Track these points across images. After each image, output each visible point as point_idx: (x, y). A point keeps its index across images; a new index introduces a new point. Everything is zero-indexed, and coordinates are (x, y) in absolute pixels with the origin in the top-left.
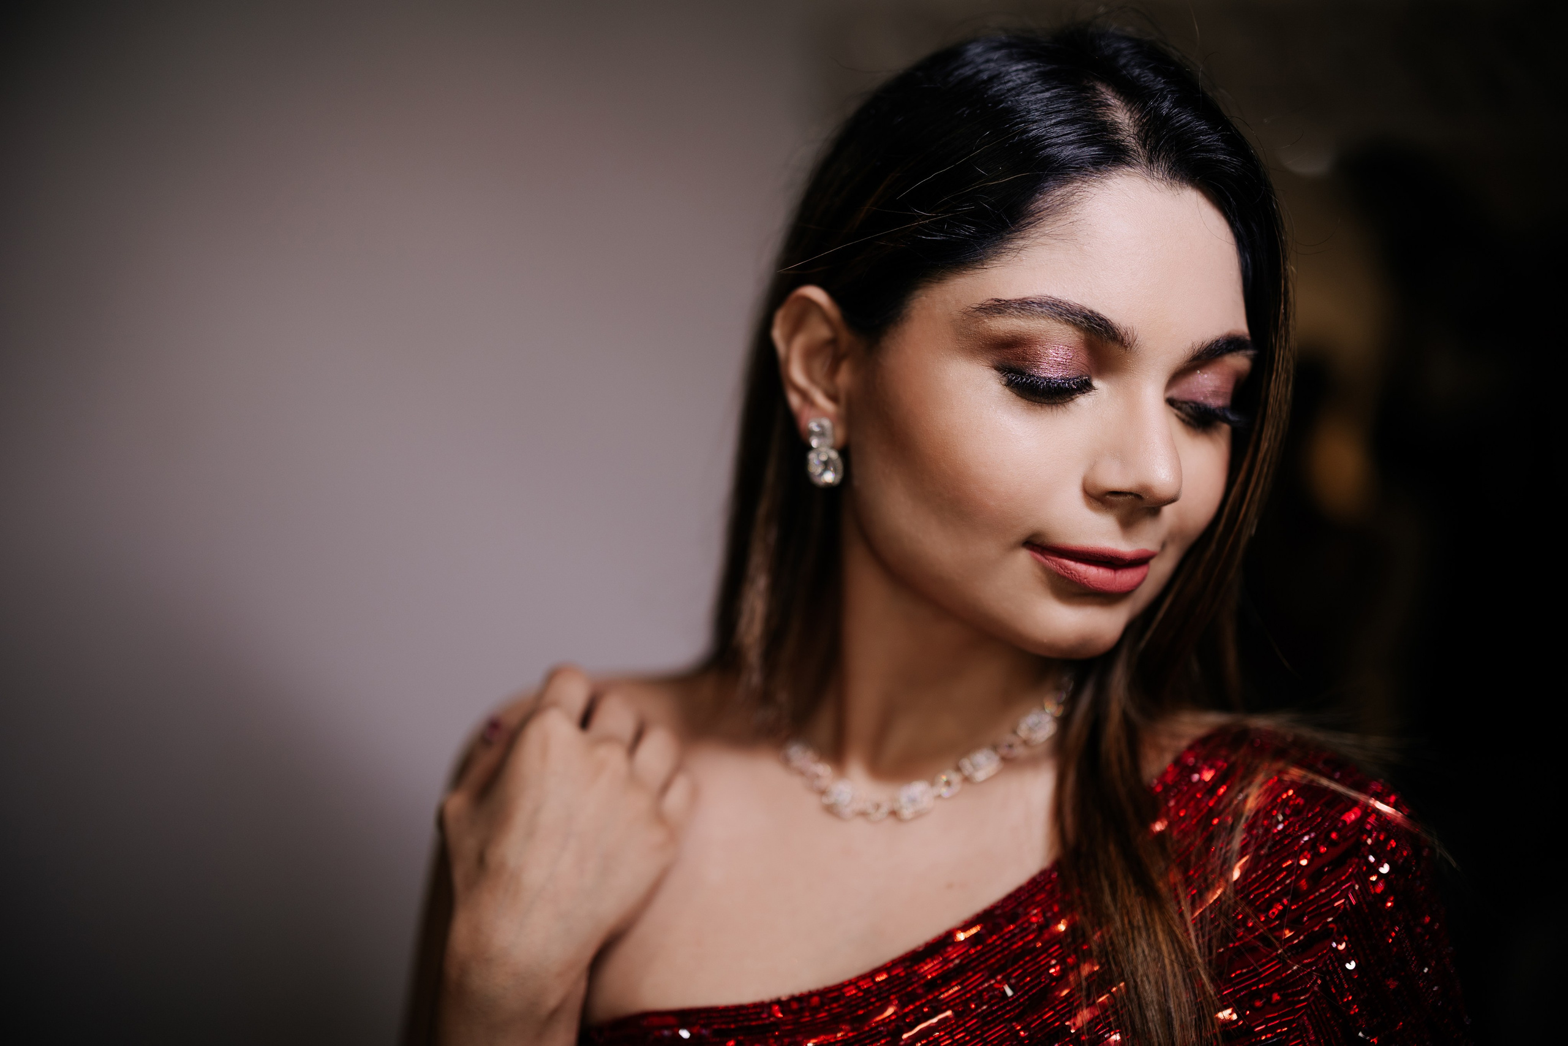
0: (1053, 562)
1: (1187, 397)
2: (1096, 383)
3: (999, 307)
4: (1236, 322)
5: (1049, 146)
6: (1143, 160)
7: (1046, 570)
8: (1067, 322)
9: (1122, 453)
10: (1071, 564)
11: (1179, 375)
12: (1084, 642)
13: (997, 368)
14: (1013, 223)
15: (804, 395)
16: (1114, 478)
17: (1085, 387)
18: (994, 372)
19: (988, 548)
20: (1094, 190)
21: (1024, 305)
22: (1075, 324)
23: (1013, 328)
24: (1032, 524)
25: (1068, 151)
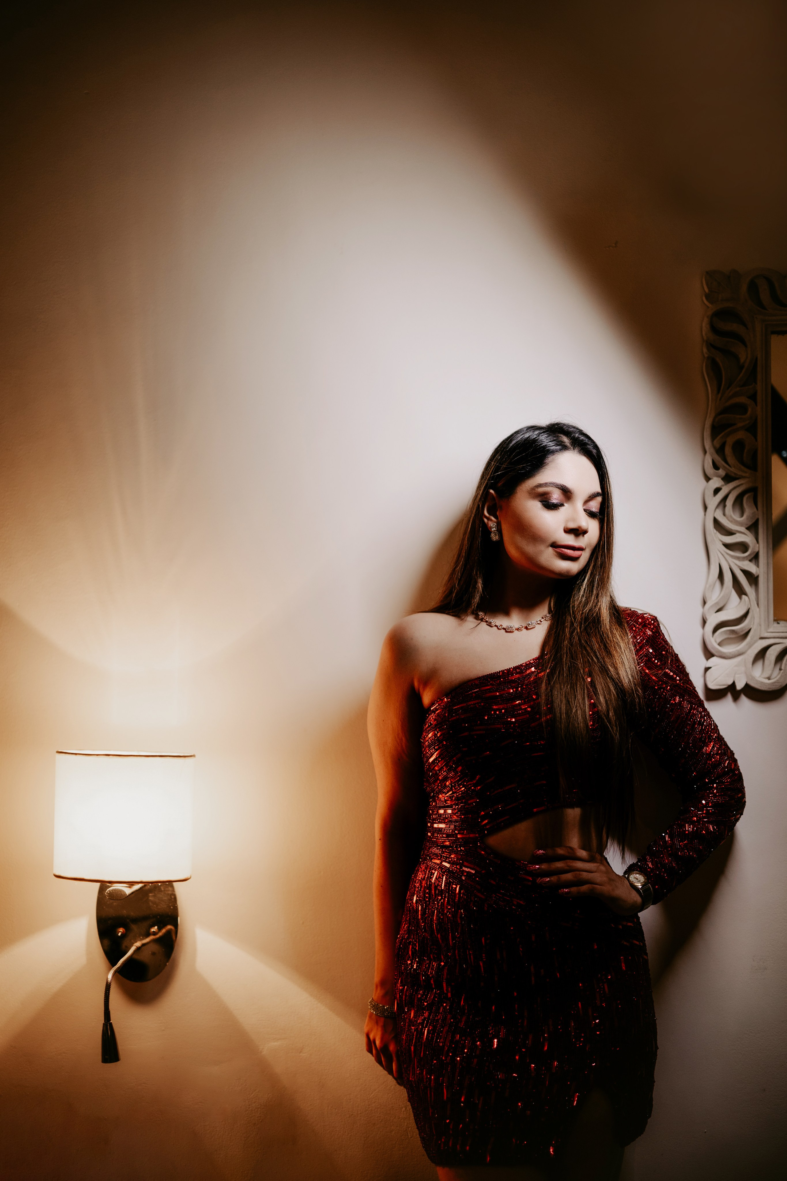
0: (558, 550)
1: (588, 508)
2: (565, 504)
3: (540, 485)
4: (598, 489)
5: (549, 447)
6: (572, 449)
7: (556, 552)
8: (557, 487)
9: (574, 520)
10: (563, 549)
11: (586, 502)
12: (568, 572)
13: (540, 501)
14: (541, 465)
15: (488, 519)
16: (572, 525)
17: (562, 505)
18: (540, 503)
19: (542, 547)
20: (561, 456)
21: (546, 485)
22: (559, 488)
23: (543, 490)
24: (552, 540)
25: (554, 448)
